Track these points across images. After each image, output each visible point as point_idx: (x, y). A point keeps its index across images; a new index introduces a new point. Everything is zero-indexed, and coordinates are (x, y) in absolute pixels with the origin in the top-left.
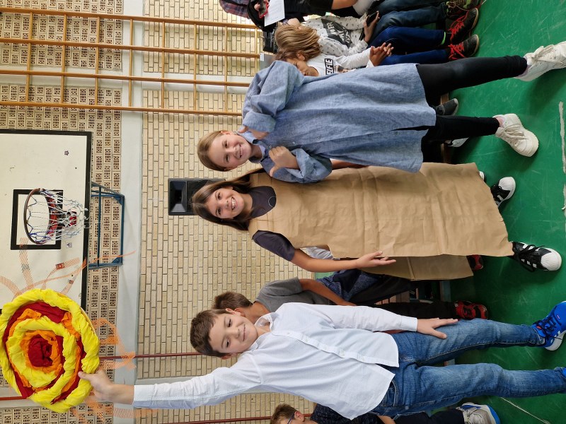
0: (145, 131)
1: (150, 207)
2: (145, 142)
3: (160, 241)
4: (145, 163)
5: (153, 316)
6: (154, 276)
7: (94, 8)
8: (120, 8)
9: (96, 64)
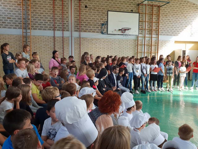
0: (133, 40)
1: (115, 41)
3: (107, 43)
4: (125, 40)
5: (89, 42)
6: (99, 42)
7: (160, 29)
8: (161, 34)
9: (148, 29)
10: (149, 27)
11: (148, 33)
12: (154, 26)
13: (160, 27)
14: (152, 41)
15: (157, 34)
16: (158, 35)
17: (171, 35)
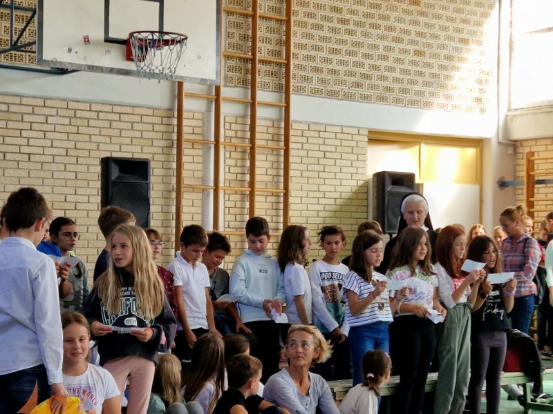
0: (150, 112)
2: (137, 111)
4: (108, 108)
7: (296, 57)
8: (300, 90)
9: (232, 52)
10: (236, 40)
11: (235, 75)
12: (264, 40)
13: (293, 50)
14: (258, 122)
15: (278, 88)
16: (285, 90)
17: (349, 97)
